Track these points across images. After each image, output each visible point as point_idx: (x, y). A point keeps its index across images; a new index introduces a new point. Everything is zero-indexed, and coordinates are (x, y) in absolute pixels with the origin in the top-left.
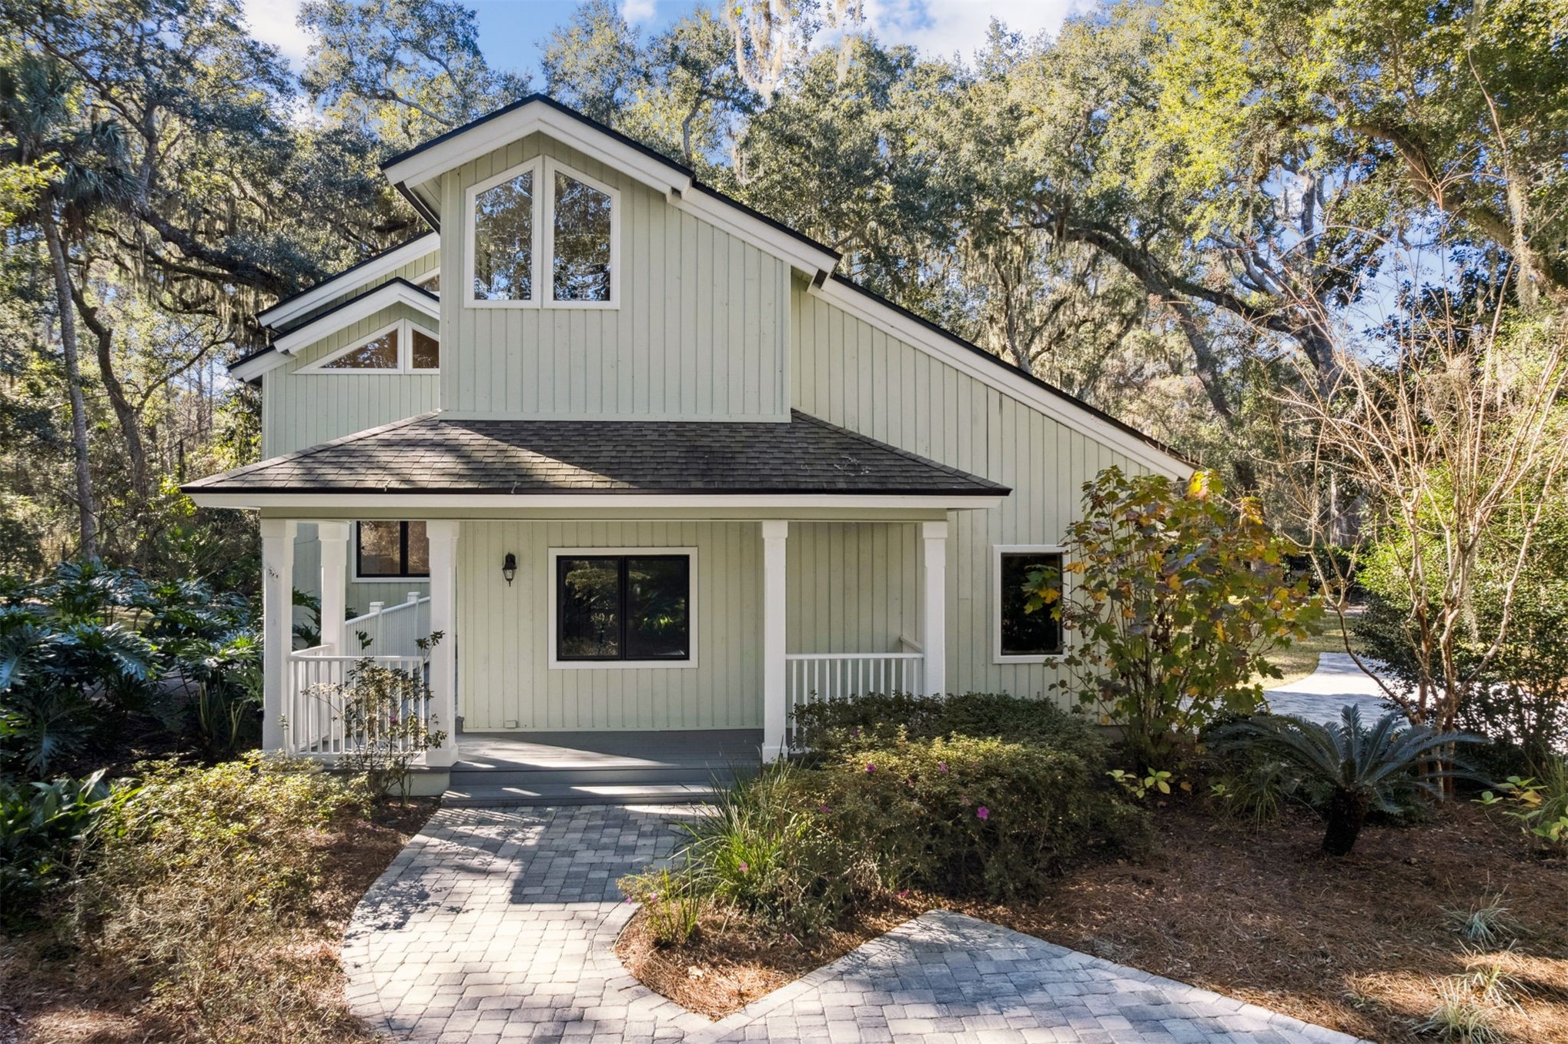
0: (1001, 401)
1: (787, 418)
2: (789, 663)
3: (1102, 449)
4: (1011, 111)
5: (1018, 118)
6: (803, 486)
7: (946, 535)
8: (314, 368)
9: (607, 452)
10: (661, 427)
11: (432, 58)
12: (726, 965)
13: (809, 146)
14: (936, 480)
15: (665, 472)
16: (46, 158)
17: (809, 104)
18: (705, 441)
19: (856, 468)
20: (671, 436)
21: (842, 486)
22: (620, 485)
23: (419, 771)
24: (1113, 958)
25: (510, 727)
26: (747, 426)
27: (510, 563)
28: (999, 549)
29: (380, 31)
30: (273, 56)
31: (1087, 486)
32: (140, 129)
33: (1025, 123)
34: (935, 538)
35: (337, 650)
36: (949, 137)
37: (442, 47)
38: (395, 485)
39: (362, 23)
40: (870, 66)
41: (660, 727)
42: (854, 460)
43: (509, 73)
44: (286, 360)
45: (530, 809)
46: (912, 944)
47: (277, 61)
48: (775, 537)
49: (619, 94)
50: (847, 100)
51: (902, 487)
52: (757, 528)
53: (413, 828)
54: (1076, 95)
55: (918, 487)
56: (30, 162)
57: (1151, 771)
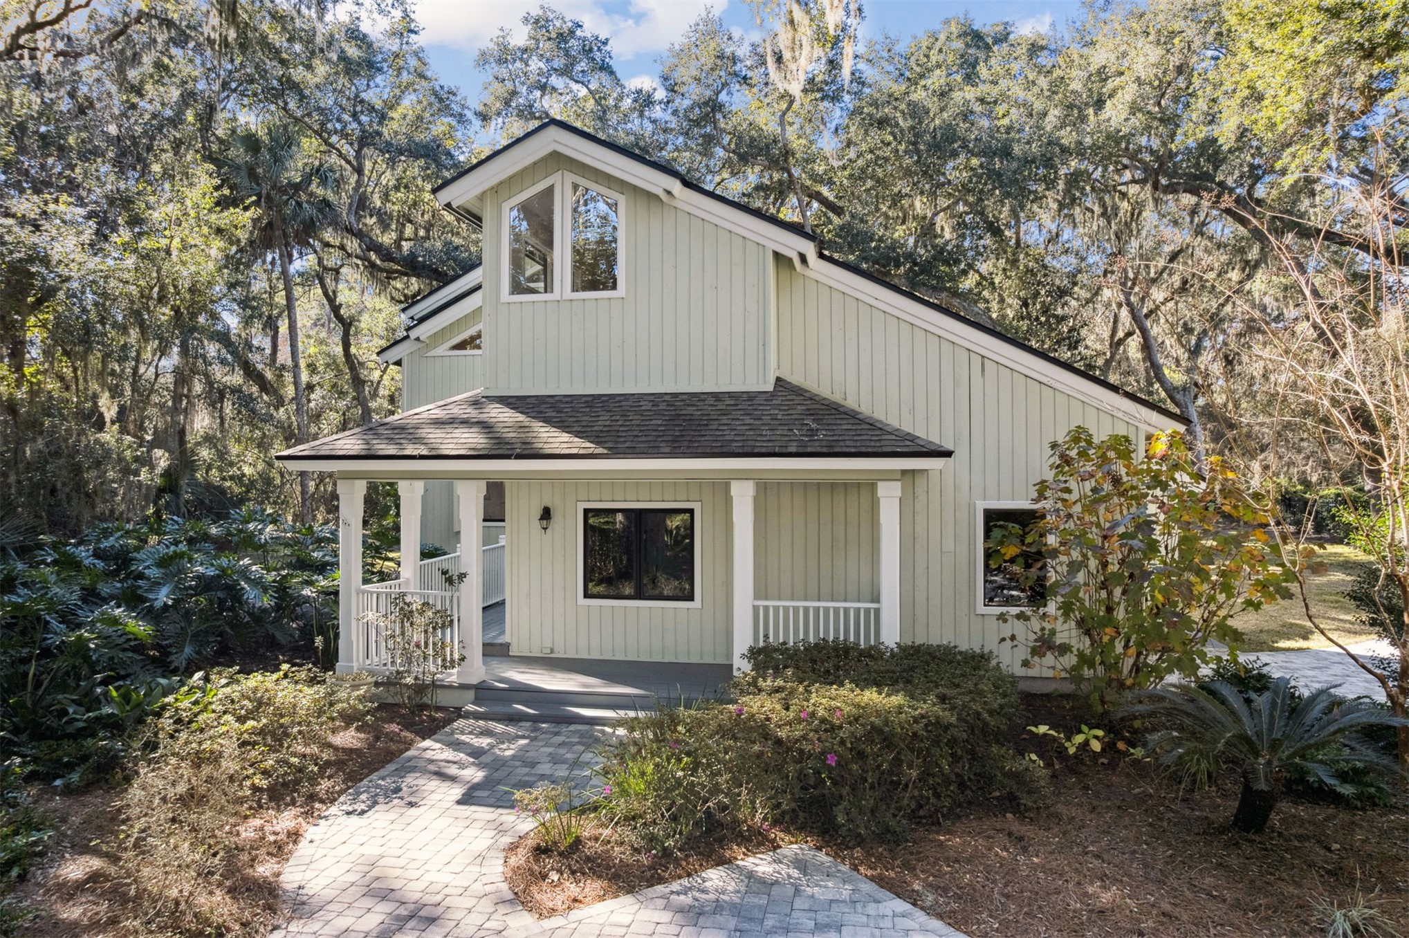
0: (983, 365)
1: (770, 387)
2: (756, 609)
3: (1087, 408)
4: (1099, 72)
5: (1105, 80)
6: (756, 450)
7: (900, 494)
8: (442, 350)
9: (604, 420)
10: (656, 398)
11: (577, 82)
12: (584, 874)
13: (897, 125)
14: (883, 443)
15: (644, 439)
16: (248, 202)
17: (899, 88)
18: (690, 410)
19: (813, 432)
20: (662, 406)
21: (792, 449)
22: (600, 450)
23: (450, 687)
24: (928, 910)
25: (545, 653)
26: (731, 395)
27: (546, 514)
28: (981, 505)
29: (536, 64)
30: (454, 94)
31: (1054, 446)
32: (352, 165)
33: (1110, 85)
34: (889, 496)
35: (412, 584)
36: (1038, 106)
37: (583, 71)
38: (425, 453)
39: (521, 59)
40: (967, 45)
41: (669, 659)
42: (814, 426)
43: (639, 87)
44: (419, 345)
45: (529, 724)
46: (751, 875)
47: (458, 98)
48: (743, 496)
49: (723, 97)
50: (936, 80)
51: (848, 450)
52: (727, 487)
53: (426, 733)
54: (1160, 51)
55: (863, 450)
56: (236, 206)
57: (1084, 728)
